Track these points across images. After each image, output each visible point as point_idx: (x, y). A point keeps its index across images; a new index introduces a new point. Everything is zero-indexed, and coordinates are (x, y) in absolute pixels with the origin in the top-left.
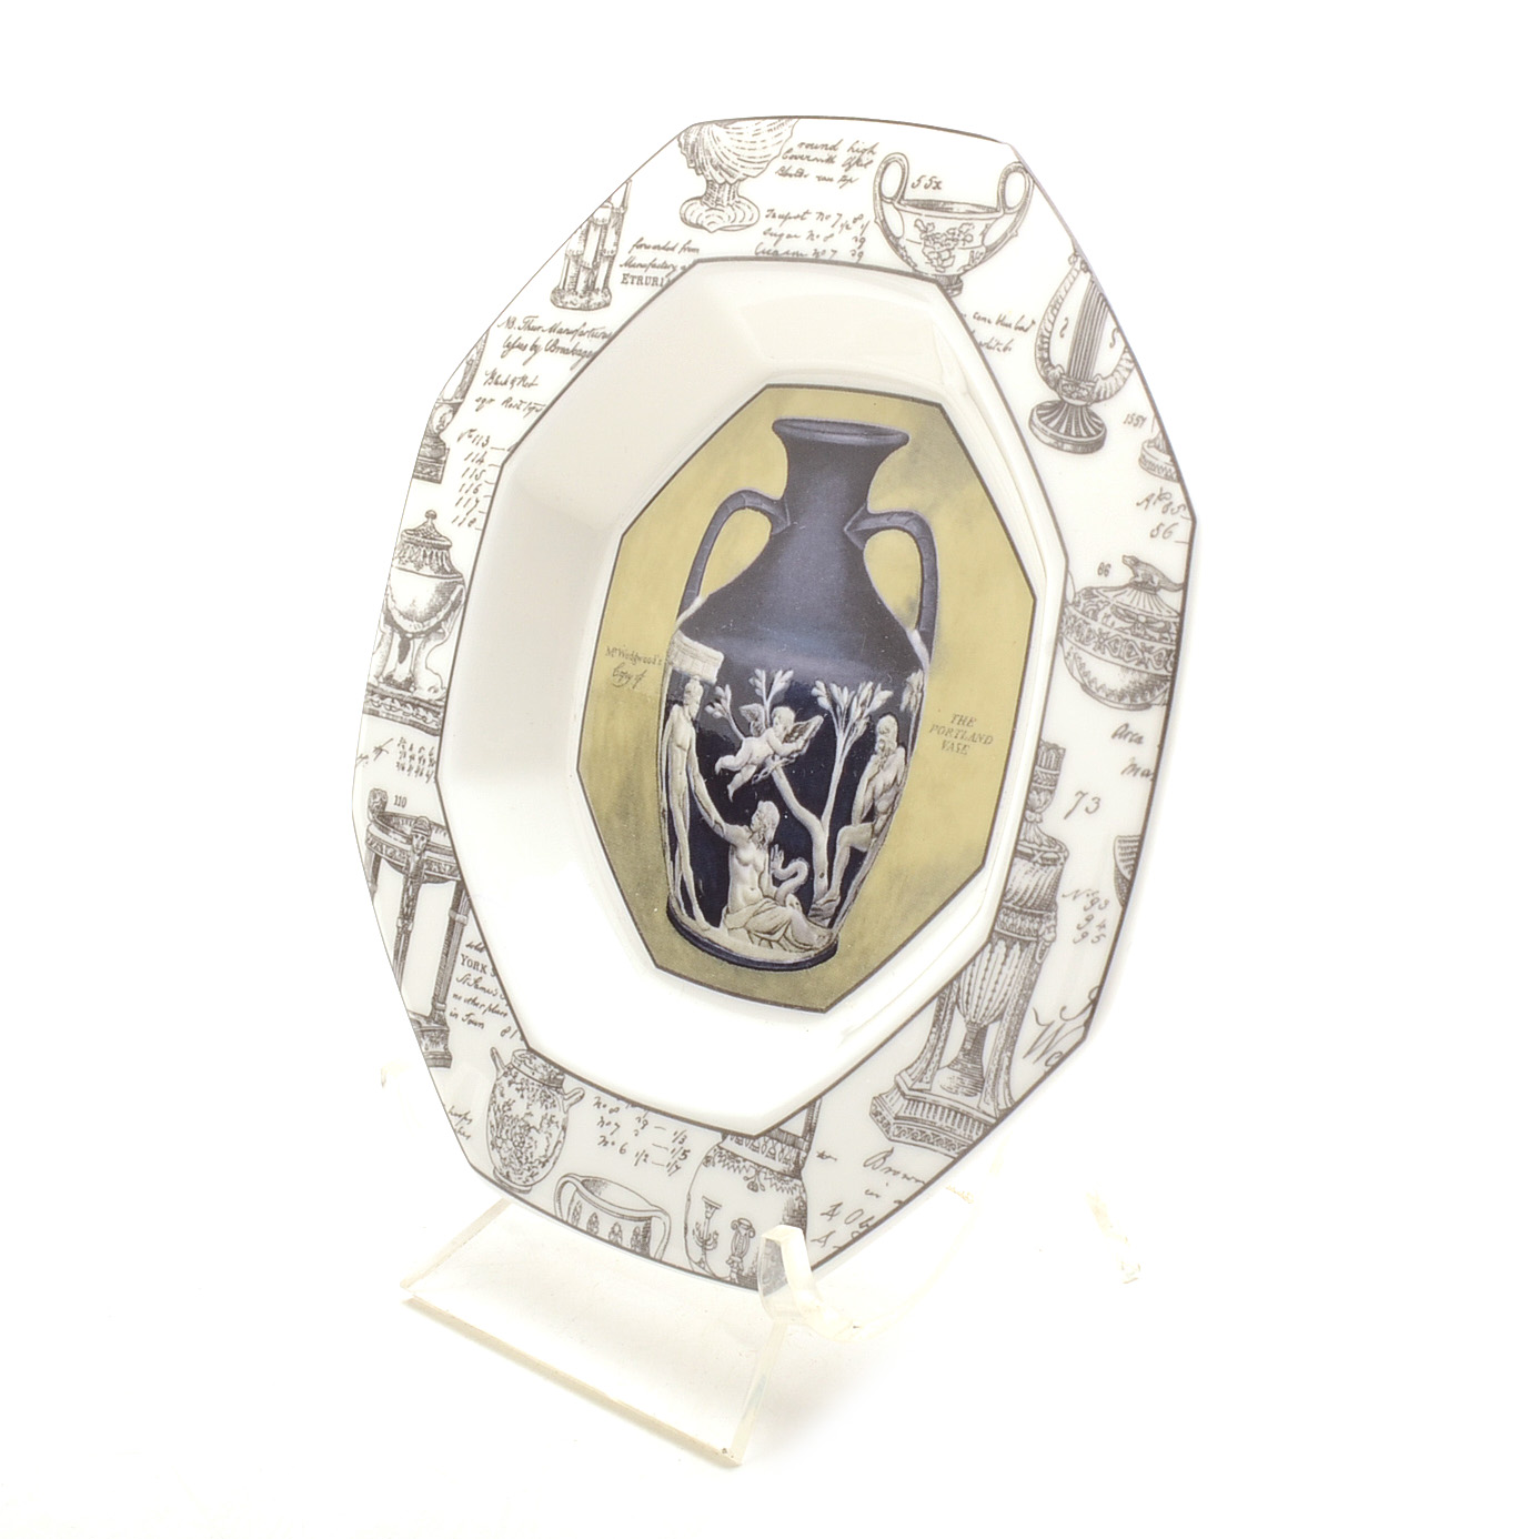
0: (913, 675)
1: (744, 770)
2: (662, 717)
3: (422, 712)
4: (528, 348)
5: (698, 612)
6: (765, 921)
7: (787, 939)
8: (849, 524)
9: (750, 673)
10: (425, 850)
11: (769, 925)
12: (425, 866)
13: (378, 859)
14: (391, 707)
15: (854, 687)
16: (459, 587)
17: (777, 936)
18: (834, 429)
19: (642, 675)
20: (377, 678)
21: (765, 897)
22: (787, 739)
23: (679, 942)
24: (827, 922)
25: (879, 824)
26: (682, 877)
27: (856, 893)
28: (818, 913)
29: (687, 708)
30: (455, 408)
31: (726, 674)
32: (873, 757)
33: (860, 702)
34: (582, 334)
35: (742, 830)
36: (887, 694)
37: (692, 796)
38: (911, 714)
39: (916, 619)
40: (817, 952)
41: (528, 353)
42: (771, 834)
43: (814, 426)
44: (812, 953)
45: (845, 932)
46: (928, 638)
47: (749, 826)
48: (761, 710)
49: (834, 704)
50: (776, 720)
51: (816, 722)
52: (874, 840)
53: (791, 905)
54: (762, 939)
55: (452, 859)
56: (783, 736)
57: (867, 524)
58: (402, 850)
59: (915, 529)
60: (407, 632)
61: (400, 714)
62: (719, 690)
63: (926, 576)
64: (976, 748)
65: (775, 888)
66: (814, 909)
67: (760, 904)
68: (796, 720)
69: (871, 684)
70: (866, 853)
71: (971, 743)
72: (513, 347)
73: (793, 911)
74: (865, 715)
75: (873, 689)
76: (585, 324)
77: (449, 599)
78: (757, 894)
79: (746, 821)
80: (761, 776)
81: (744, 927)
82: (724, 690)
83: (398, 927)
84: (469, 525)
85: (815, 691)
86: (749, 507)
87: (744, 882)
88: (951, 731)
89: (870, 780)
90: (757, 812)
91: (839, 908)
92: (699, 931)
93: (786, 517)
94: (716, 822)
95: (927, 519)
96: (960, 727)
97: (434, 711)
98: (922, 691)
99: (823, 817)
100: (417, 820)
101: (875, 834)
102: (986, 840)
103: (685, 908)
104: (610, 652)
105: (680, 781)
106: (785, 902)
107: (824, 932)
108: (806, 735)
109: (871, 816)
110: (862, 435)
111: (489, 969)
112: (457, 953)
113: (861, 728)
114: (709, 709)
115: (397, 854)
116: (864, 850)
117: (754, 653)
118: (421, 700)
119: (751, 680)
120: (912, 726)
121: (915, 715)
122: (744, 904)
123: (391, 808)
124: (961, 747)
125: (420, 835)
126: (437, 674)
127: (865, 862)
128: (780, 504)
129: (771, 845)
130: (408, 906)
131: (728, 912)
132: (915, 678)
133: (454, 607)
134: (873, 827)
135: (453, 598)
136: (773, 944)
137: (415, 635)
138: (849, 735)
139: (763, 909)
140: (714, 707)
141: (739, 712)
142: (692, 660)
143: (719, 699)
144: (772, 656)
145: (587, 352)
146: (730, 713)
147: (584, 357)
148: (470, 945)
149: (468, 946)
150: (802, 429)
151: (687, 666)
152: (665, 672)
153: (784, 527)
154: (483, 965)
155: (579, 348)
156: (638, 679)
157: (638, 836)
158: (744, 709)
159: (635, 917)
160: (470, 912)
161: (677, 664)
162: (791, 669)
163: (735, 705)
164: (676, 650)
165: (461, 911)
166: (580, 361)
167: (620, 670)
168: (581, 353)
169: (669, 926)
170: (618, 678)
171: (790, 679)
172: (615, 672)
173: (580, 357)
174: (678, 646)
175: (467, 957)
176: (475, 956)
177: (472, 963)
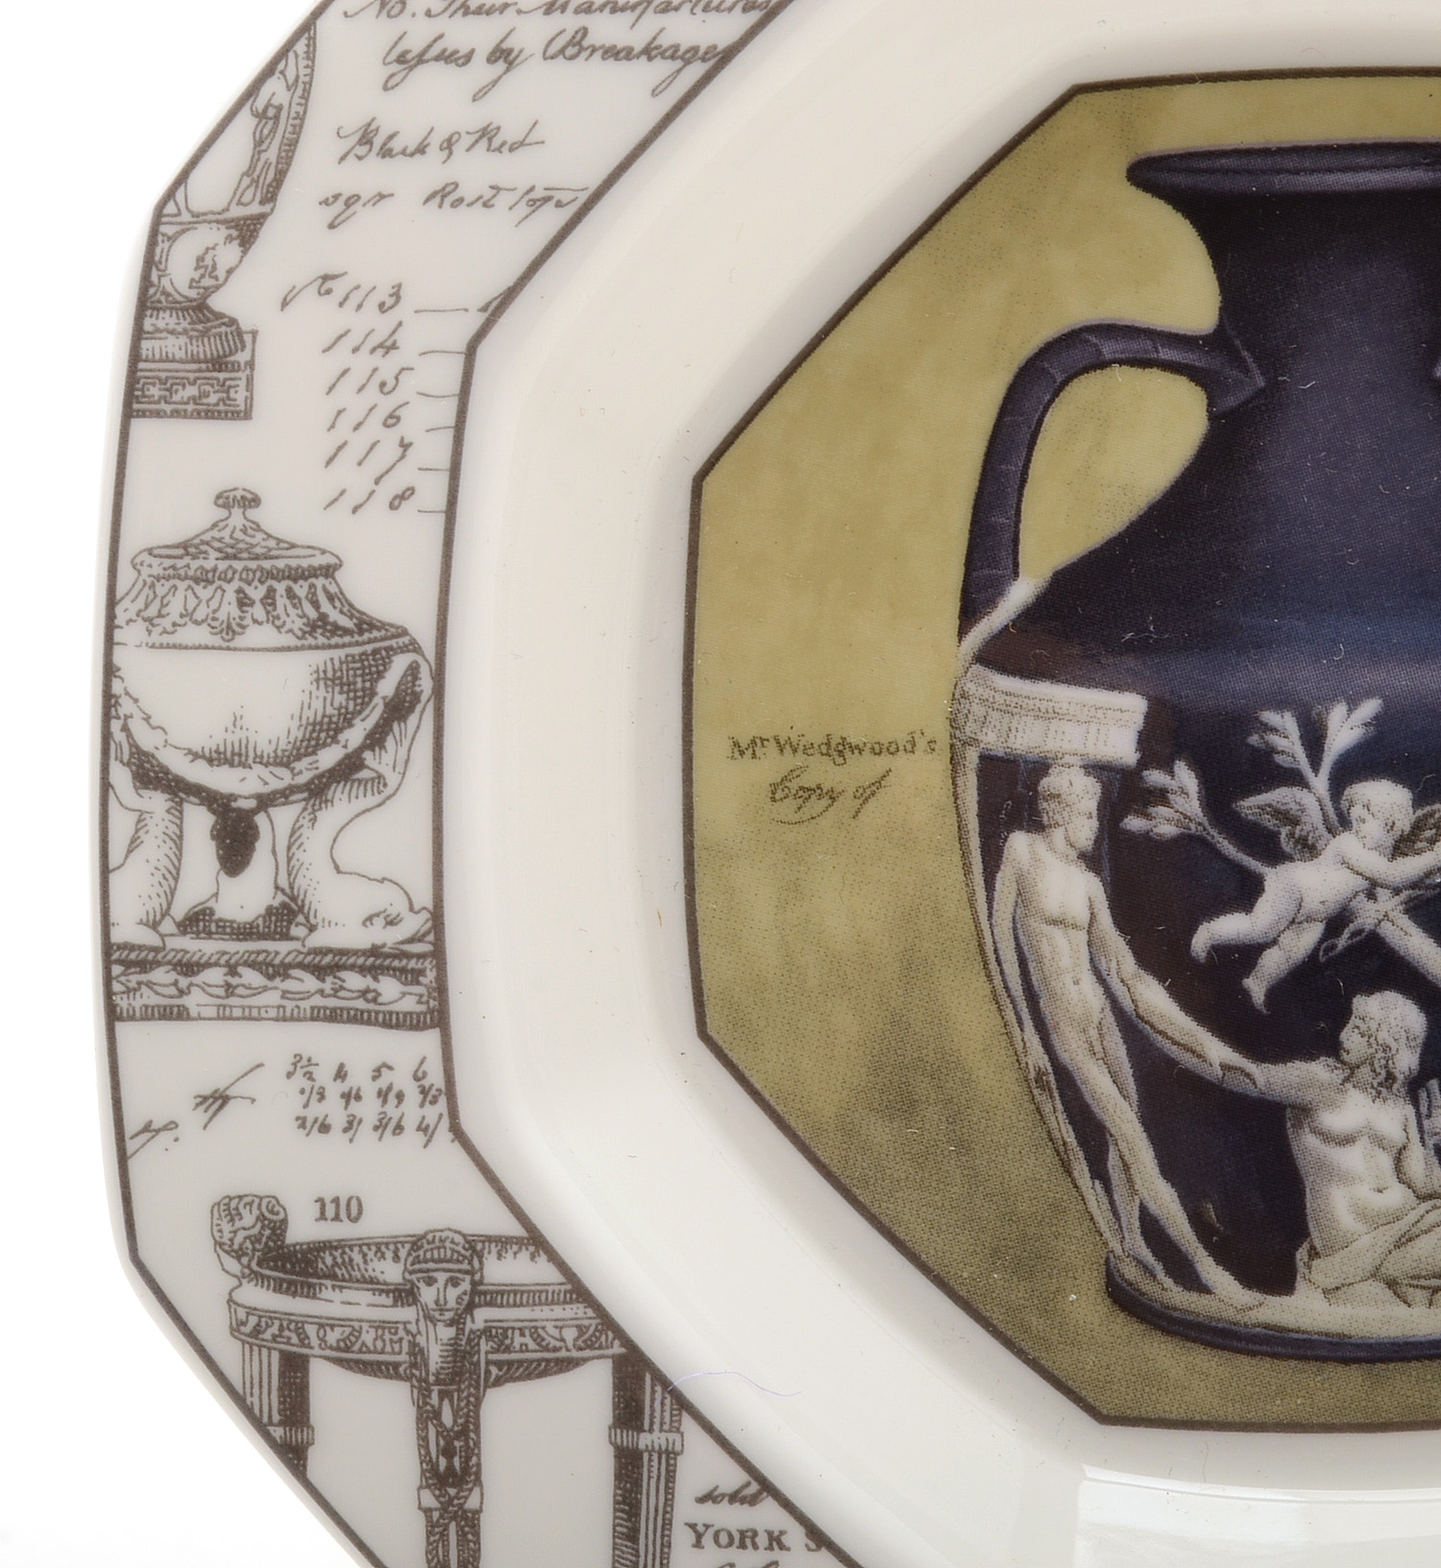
1: (1286, 939)
2: (978, 867)
3: (354, 981)
4: (480, 58)
5: (1031, 616)
9: (1244, 721)
10: (470, 1307)
12: (484, 1346)
13: (294, 1372)
14: (228, 986)
16: (400, 664)
18: (1327, 161)
19: (878, 783)
20: (154, 925)
21: (1423, 1198)
22: (1402, 846)
23: (1165, 1355)
26: (1144, 1210)
29: (1058, 835)
30: (246, 232)
31: (1160, 739)
34: (667, 8)
35: (1318, 1071)
37: (1132, 1027)
41: (480, 71)
42: (1407, 1061)
43: (1258, 162)
47: (1337, 1057)
48: (1310, 800)
50: (1356, 812)
55: (577, 1311)
56: (1390, 842)
58: (380, 1326)
60: (233, 797)
61: (272, 998)
62: (1155, 777)
67: (1413, 1216)
68: (1417, 803)
72: (421, 59)
77: (373, 694)
78: (1396, 1196)
79: (1329, 1046)
80: (1342, 942)
81: (1374, 1275)
82: (1172, 773)
83: (428, 1511)
84: (392, 507)
86: (1121, 362)
87: (1346, 1179)
90: (1353, 1021)
92: (1230, 1314)
93: (1247, 370)
94: (1225, 1067)
97: (403, 970)
100: (416, 1242)
103: (1169, 1272)
104: (745, 749)
110: (1414, 166)
111: (796, 1535)
112: (667, 1524)
114: (1134, 823)
115: (368, 1337)
117: (1236, 681)
118: (342, 952)
119: (1254, 739)
123: (303, 1229)
125: (442, 1277)
126: (383, 880)
128: (1215, 341)
129: (1415, 1087)
130: (448, 1452)
131: (1314, 1254)
133: (400, 708)
135: (387, 687)
137: (265, 802)
139: (1423, 1226)
140: (1148, 816)
141: (1236, 816)
142: (1039, 725)
143: (1161, 796)
144: (1305, 677)
145: (695, 49)
146: (1206, 824)
147: (687, 62)
148: (710, 1497)
149: (702, 1500)
150: (1226, 171)
151: (1025, 739)
152: (955, 762)
153: (1247, 392)
154: (770, 1534)
155: (665, 41)
156: (867, 794)
157: (964, 1147)
158: (1250, 805)
159: (1001, 1327)
160: (688, 1424)
161: (992, 740)
162: (1369, 694)
163: (1218, 800)
164: (978, 710)
165: (651, 1430)
166: (679, 71)
167: (794, 785)
168: (673, 53)
169: (1123, 1326)
170: (791, 804)
171: (1376, 718)
172: (777, 791)
173: (679, 63)
174: (983, 701)
175: (707, 1527)
176: (734, 1517)
177: (730, 1536)
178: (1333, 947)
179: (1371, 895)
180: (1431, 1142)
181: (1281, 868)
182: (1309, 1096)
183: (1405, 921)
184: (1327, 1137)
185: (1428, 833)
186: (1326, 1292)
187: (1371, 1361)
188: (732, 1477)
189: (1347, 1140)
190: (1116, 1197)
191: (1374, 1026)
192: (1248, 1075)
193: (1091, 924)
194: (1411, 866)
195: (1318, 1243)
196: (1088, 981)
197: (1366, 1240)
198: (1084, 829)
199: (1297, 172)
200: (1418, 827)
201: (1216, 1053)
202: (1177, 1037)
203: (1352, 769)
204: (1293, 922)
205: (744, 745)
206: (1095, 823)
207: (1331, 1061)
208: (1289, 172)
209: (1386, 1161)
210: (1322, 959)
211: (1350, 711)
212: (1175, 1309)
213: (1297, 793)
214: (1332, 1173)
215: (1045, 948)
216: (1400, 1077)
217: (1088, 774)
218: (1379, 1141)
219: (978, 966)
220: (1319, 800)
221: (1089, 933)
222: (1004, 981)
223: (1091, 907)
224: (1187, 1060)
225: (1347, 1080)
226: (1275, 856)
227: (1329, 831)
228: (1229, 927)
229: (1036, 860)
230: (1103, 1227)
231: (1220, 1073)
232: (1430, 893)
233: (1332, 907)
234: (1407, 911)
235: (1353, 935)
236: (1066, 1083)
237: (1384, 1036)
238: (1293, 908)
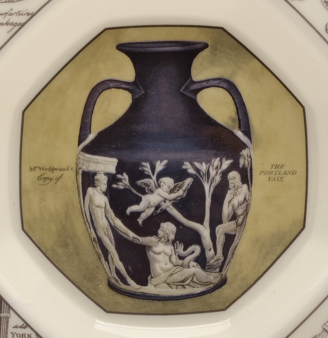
0: (243, 151)
1: (147, 211)
2: (81, 195)
5: (93, 142)
6: (178, 277)
7: (194, 282)
8: (183, 88)
9: (138, 164)
11: (182, 278)
15: (209, 162)
17: (187, 282)
18: (159, 45)
19: (61, 177)
21: (175, 266)
22: (172, 191)
23: (120, 298)
24: (218, 270)
25: (240, 220)
26: (116, 268)
27: (233, 253)
28: (212, 267)
29: (98, 188)
31: (120, 168)
32: (229, 192)
33: (214, 167)
34: (11, 14)
35: (153, 239)
36: (229, 162)
37: (114, 229)
38: (247, 168)
39: (238, 126)
40: (214, 284)
42: (172, 237)
43: (144, 45)
44: (212, 286)
45: (229, 272)
46: (247, 133)
47: (157, 236)
48: (152, 181)
49: (198, 171)
50: (162, 184)
51: (189, 181)
52: (238, 228)
53: (193, 266)
54: (178, 285)
56: (169, 190)
57: (194, 87)
59: (225, 85)
62: (119, 176)
63: (238, 106)
64: (288, 178)
65: (181, 261)
66: (208, 266)
67: (173, 270)
68: (175, 182)
69: (218, 159)
70: (235, 235)
71: (284, 176)
73: (195, 269)
74: (219, 173)
75: (221, 161)
76: (12, 9)
78: (170, 265)
79: (155, 234)
80: (158, 212)
81: (164, 282)
82: (123, 175)
85: (184, 167)
86: (114, 88)
87: (159, 262)
88: (271, 172)
89: (229, 202)
91: (223, 263)
92: (134, 290)
93: (140, 90)
95: (231, 80)
96: (277, 170)
98: (250, 157)
99: (204, 224)
101: (237, 225)
102: (303, 216)
103: (121, 281)
104: (32, 169)
105: (102, 223)
106: (189, 266)
107: (217, 275)
108: (184, 188)
109: (234, 217)
110: (177, 46)
111: (34, 335)
112: (7, 332)
113: (218, 179)
114: (114, 186)
116: (233, 233)
117: (137, 156)
119: (140, 168)
120: (249, 174)
121: (249, 168)
122: (162, 272)
124: (279, 178)
127: (235, 239)
128: (134, 83)
131: (152, 277)
132: (245, 152)
134: (237, 223)
136: (186, 286)
138: (211, 183)
139: (175, 272)
140: (118, 184)
141: (136, 184)
142: (95, 165)
143: (120, 180)
144: (151, 155)
145: (17, 23)
146: (130, 186)
147: (15, 26)
148: (16, 327)
149: (14, 327)
150: (137, 47)
151: (92, 168)
152: (77, 173)
153: (141, 94)
154: (28, 335)
155: (10, 21)
156: (58, 179)
157: (78, 254)
158: (139, 182)
159: (86, 292)
160: (11, 311)
161: (85, 168)
162: (165, 159)
163: (132, 181)
164: (82, 161)
165: (3, 313)
166: (13, 28)
167: (43, 177)
168: (12, 24)
169: (111, 292)
170: (42, 181)
171: (166, 164)
172: (39, 178)
173: (13, 26)
174: (83, 159)
175: (15, 333)
176: (20, 331)
177: (20, 335)
178: (157, 212)
179: (165, 202)
180: (177, 254)
181: (146, 196)
182: (151, 244)
183: (172, 207)
184: (155, 253)
185: (177, 189)
186: (154, 285)
187: (164, 300)
188: (20, 323)
189: (159, 254)
190: (110, 265)
191: (165, 229)
192: (138, 240)
193: (105, 207)
194: (173, 196)
195: (153, 275)
196: (105, 219)
197: (163, 275)
198: (104, 187)
199: (152, 47)
200: (175, 187)
201: (131, 235)
202: (123, 231)
203: (160, 175)
204: (148, 207)
205: (32, 168)
206: (106, 186)
207: (156, 237)
208: (151, 47)
209: (167, 258)
210: (154, 215)
211: (161, 162)
212: (123, 289)
213: (149, 180)
214: (156, 261)
215: (96, 212)
216: (171, 240)
217: (105, 175)
218: (166, 254)
219: (81, 216)
220: (154, 181)
221: (105, 209)
222: (87, 219)
223: (105, 204)
224: (125, 236)
225: (159, 241)
226: (144, 193)
227: (156, 188)
228: (134, 208)
229: (94, 193)
230: (107, 271)
231: (132, 239)
232: (177, 201)
233: (156, 204)
234: (172, 205)
235: (161, 210)
236: (100, 241)
237: (167, 231)
238: (148, 204)
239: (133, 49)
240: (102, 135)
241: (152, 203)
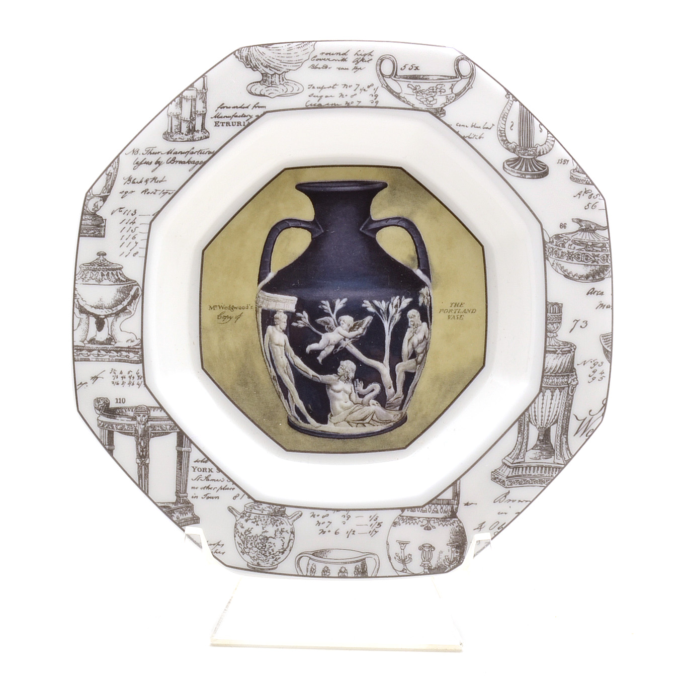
0: (422, 289)
2: (261, 333)
3: (124, 353)
4: (153, 163)
5: (272, 280)
6: (358, 415)
7: (374, 420)
8: (363, 227)
9: (318, 303)
10: (148, 421)
11: (362, 416)
12: (150, 429)
13: (111, 433)
14: (98, 354)
15: (388, 300)
16: (135, 288)
17: (367, 420)
18: (339, 185)
19: (240, 315)
20: (83, 342)
21: (355, 404)
22: (351, 329)
23: (300, 437)
24: (398, 408)
25: (420, 358)
26: (296, 406)
27: (413, 391)
28: (392, 404)
29: (278, 326)
30: (104, 199)
31: (300, 306)
32: (408, 329)
33: (394, 306)
34: (192, 153)
35: (333, 377)
36: (409, 300)
37: (294, 367)
38: (426, 307)
39: (417, 264)
40: (394, 422)
41: (153, 166)
42: (352, 375)
43: (323, 185)
44: (392, 424)
45: (409, 410)
46: (427, 272)
49: (378, 309)
50: (341, 322)
51: (368, 319)
52: (418, 366)
53: (373, 405)
54: (358, 424)
55: (170, 422)
57: (374, 226)
58: (129, 425)
59: (404, 224)
60: (100, 315)
61: (107, 357)
62: (299, 314)
63: (417, 245)
64: (468, 316)
65: (361, 399)
66: (388, 404)
67: (353, 408)
68: (354, 321)
69: (398, 297)
70: (415, 373)
71: (464, 314)
72: (141, 163)
73: (375, 407)
74: (398, 311)
75: (400, 299)
76: (193, 148)
77: (129, 294)
78: (349, 403)
79: (335, 371)
80: (338, 350)
81: (345, 420)
82: (302, 314)
83: (138, 463)
84: (134, 256)
85: (364, 305)
86: (293, 227)
87: (339, 400)
88: (451, 311)
89: (409, 340)
90: (340, 366)
91: (404, 401)
92: (314, 428)
93: (320, 229)
94: (313, 376)
95: (410, 219)
96: (456, 308)
97: (135, 352)
98: (430, 295)
99: (384, 362)
100: (136, 408)
101: (417, 363)
102: (483, 354)
103: (301, 419)
105: (282, 361)
106: (369, 404)
107: (397, 413)
108: (364, 326)
109: (414, 355)
110: (357, 186)
111: (215, 469)
112: (188, 467)
113: (397, 317)
114: (294, 324)
115: (126, 427)
116: (413, 371)
117: (316, 294)
118: (122, 348)
119: (320, 307)
120: (428, 312)
121: (428, 307)
122: (342, 410)
123: (113, 405)
124: (459, 317)
125: (142, 415)
126: (130, 333)
127: (415, 377)
128: (313, 223)
129: (353, 381)
130: (142, 451)
131: (332, 415)
132: (424, 291)
133: (135, 297)
134: (416, 360)
135: (132, 293)
136: (365, 424)
137: (106, 316)
138: (391, 321)
139: (355, 410)
140: (297, 323)
141: (316, 322)
142: (275, 303)
143: (300, 318)
144: (331, 293)
145: (198, 162)
146: (309, 324)
147: (196, 164)
148: (197, 461)
149: (195, 462)
150: (316, 187)
151: (272, 306)
152: (257, 311)
153: (320, 233)
154: (209, 469)
155: (192, 160)
156: (238, 318)
157: (258, 392)
158: (319, 320)
159: (265, 431)
160: (192, 445)
161: (264, 306)
162: (344, 298)
163: (312, 319)
164: (261, 300)
165: (185, 447)
166: (195, 166)
167: (222, 315)
168: (194, 162)
169: (291, 430)
170: (222, 319)
171: (346, 302)
172: (219, 317)
173: (195, 165)
174: (263, 298)
175: (196, 467)
176: (202, 465)
177: (201, 469)
178: (336, 351)
179: (344, 340)
180: (357, 392)
181: (325, 334)
182: (331, 382)
183: (352, 345)
184: (335, 391)
185: (357, 327)
186: (334, 424)
187: (344, 439)
188: (202, 457)
189: (339, 392)
190: (290, 403)
191: (345, 367)
192: (318, 378)
193: (285, 345)
194: (353, 334)
195: (333, 413)
196: (284, 357)
197: (343, 413)
198: (284, 326)
199: (331, 187)
200: (355, 325)
201: (311, 373)
202: (303, 369)
203: (340, 313)
204: (328, 345)
205: (212, 307)
206: (286, 324)
207: (336, 375)
208: (330, 187)
209: (347, 396)
210: (334, 353)
211: (340, 301)
212: (302, 427)
213: (329, 318)
214: (335, 398)
215: (275, 350)
216: (350, 378)
218: (346, 392)
219: (261, 354)
220: (334, 320)
221: (285, 347)
222: (266, 357)
223: (285, 342)
224: (305, 374)
225: (339, 379)
226: (324, 331)
227: (336, 326)
228: (314, 346)
229: (273, 331)
230: (287, 410)
231: (312, 377)
232: (357, 339)
233: (336, 343)
234: (352, 343)
235: (341, 348)
236: (279, 378)
237: (347, 370)
238: (328, 342)
239: (312, 189)
240: (281, 273)
241: (332, 342)
